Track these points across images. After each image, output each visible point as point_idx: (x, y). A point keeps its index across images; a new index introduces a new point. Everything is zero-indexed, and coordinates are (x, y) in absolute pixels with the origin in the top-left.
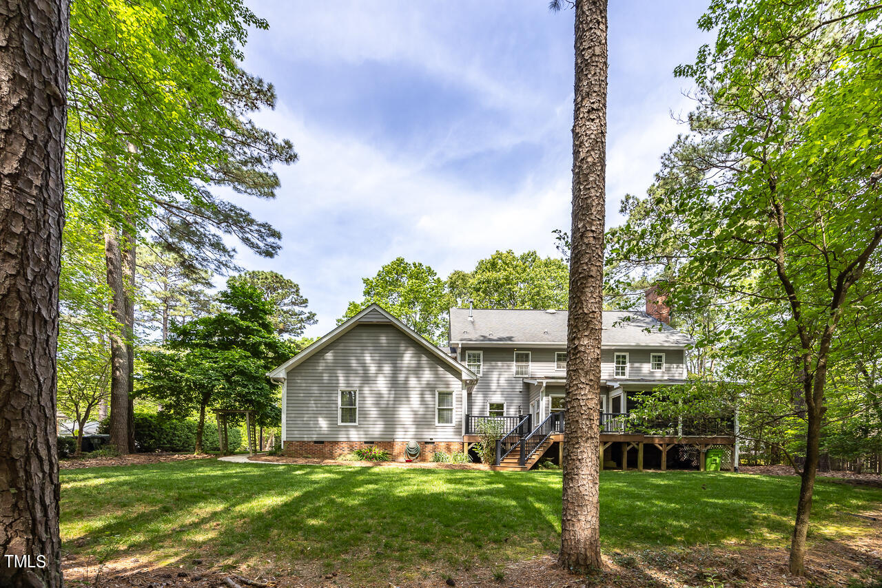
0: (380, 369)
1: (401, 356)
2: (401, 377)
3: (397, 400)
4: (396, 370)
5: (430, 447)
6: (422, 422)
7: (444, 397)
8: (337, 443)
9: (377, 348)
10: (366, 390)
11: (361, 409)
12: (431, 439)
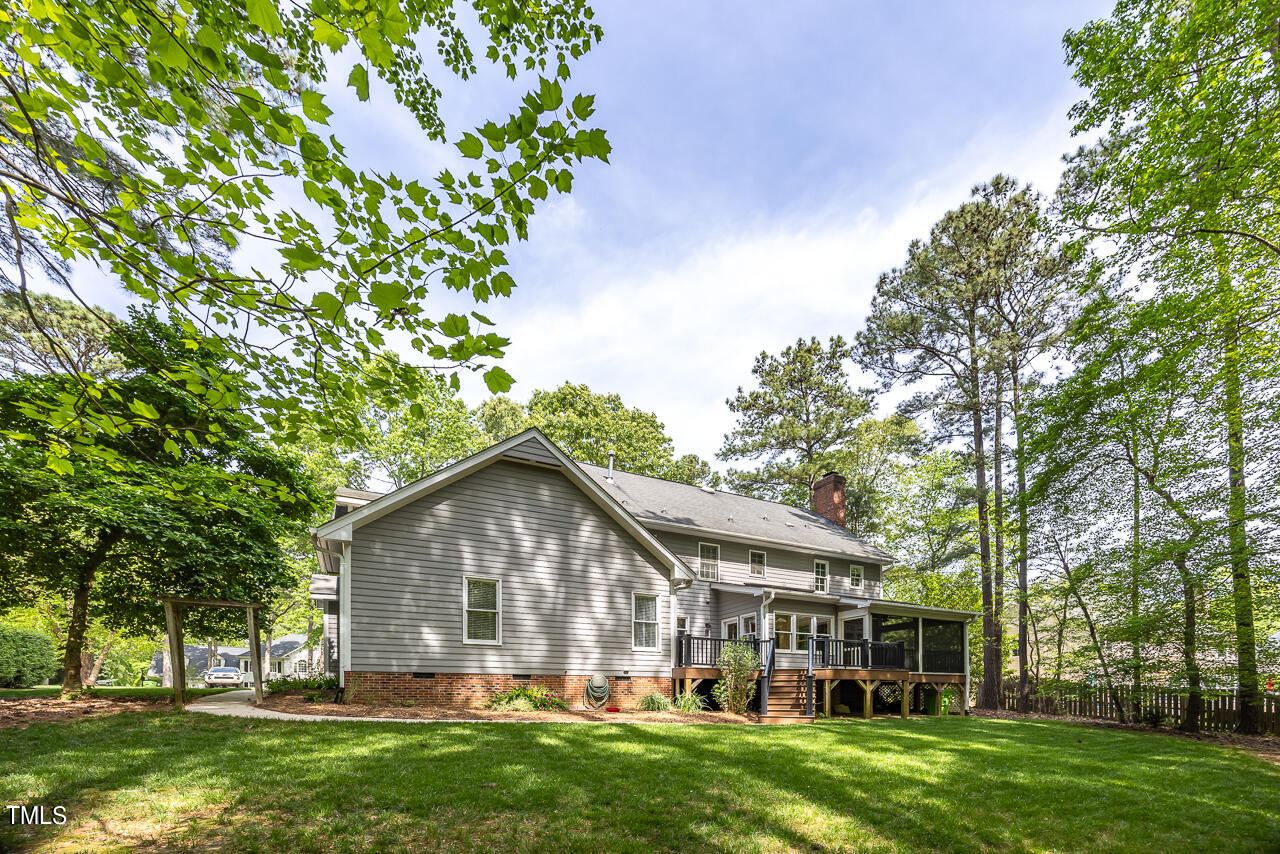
0: (539, 545)
1: (576, 527)
2: (577, 564)
3: (570, 603)
4: (567, 551)
5: (623, 684)
6: (611, 643)
7: (644, 602)
8: (461, 676)
9: (534, 507)
10: (515, 580)
11: (507, 615)
12: (626, 672)
